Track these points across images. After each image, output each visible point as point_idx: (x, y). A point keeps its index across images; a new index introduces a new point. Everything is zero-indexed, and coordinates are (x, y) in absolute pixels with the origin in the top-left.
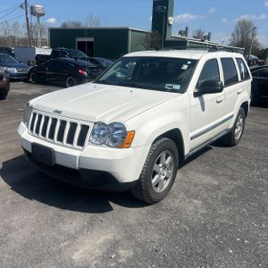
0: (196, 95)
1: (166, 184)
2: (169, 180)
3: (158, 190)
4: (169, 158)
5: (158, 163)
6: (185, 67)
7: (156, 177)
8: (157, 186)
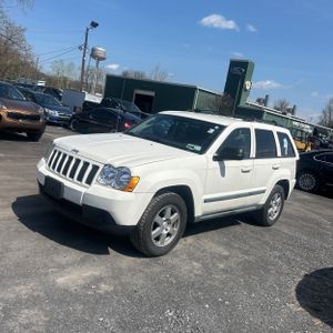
0: (215, 159)
1: (169, 241)
2: (173, 237)
3: (159, 244)
4: (176, 214)
5: (162, 215)
6: (211, 131)
7: (158, 229)
8: (157, 239)
